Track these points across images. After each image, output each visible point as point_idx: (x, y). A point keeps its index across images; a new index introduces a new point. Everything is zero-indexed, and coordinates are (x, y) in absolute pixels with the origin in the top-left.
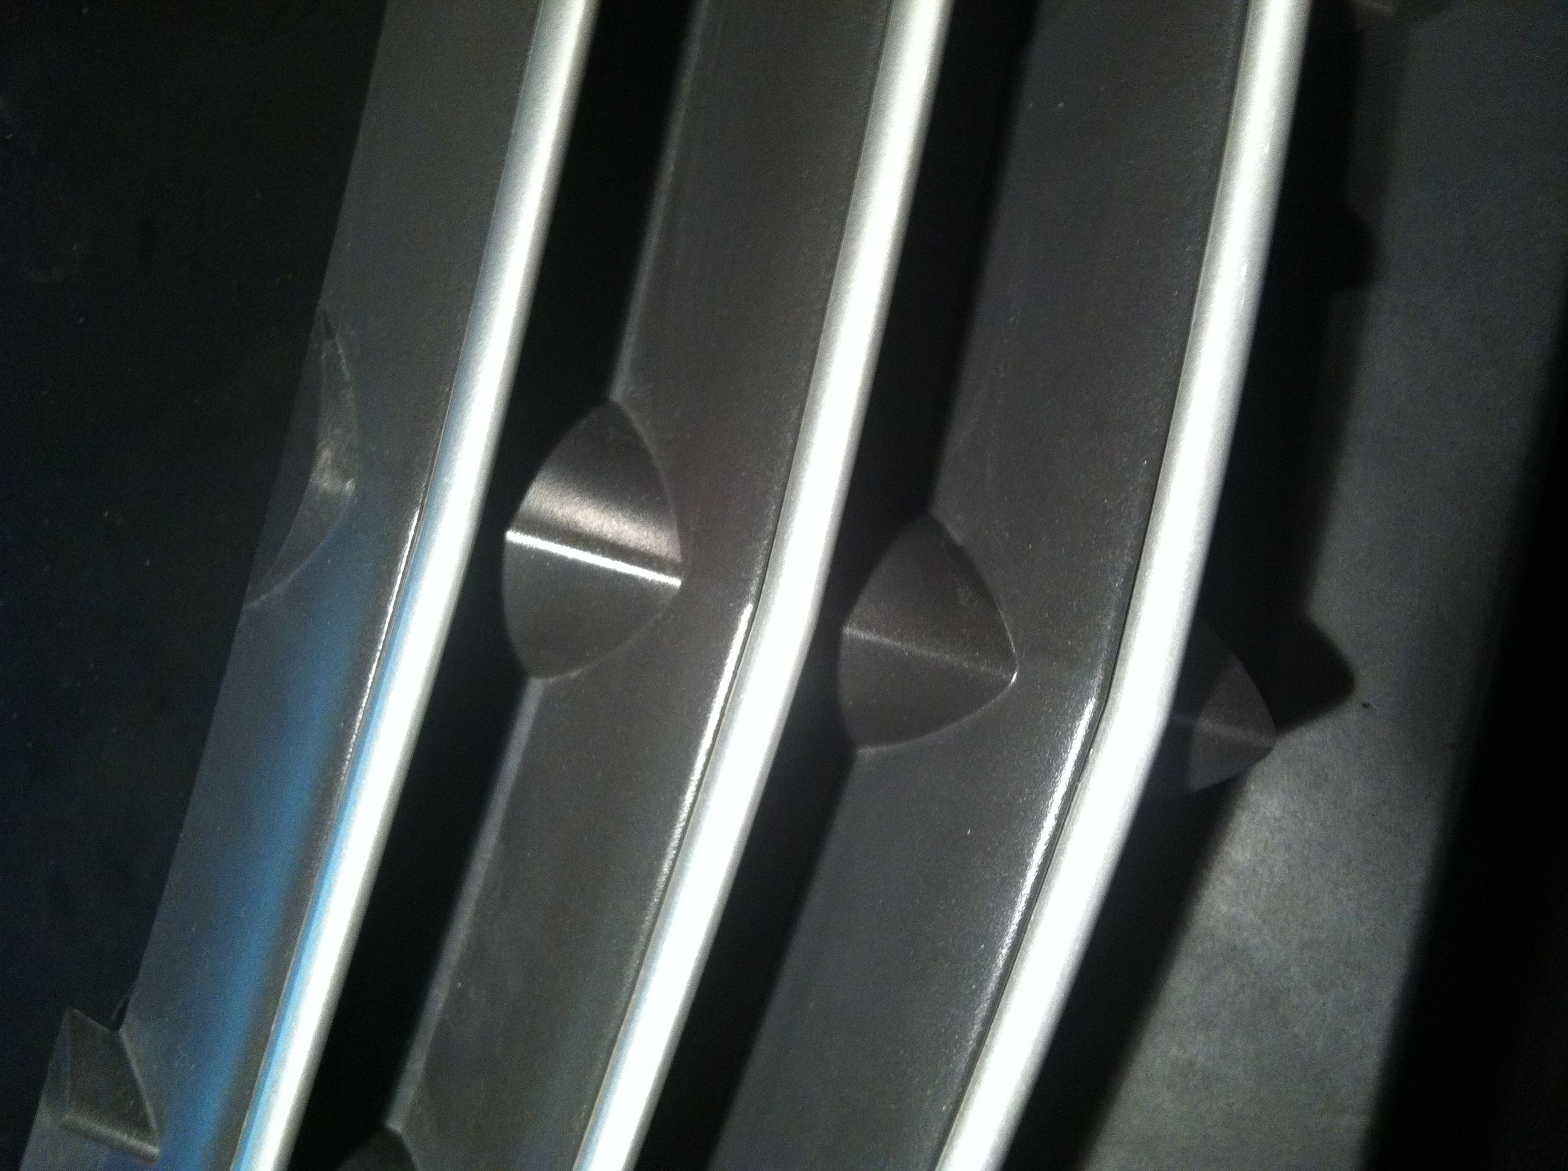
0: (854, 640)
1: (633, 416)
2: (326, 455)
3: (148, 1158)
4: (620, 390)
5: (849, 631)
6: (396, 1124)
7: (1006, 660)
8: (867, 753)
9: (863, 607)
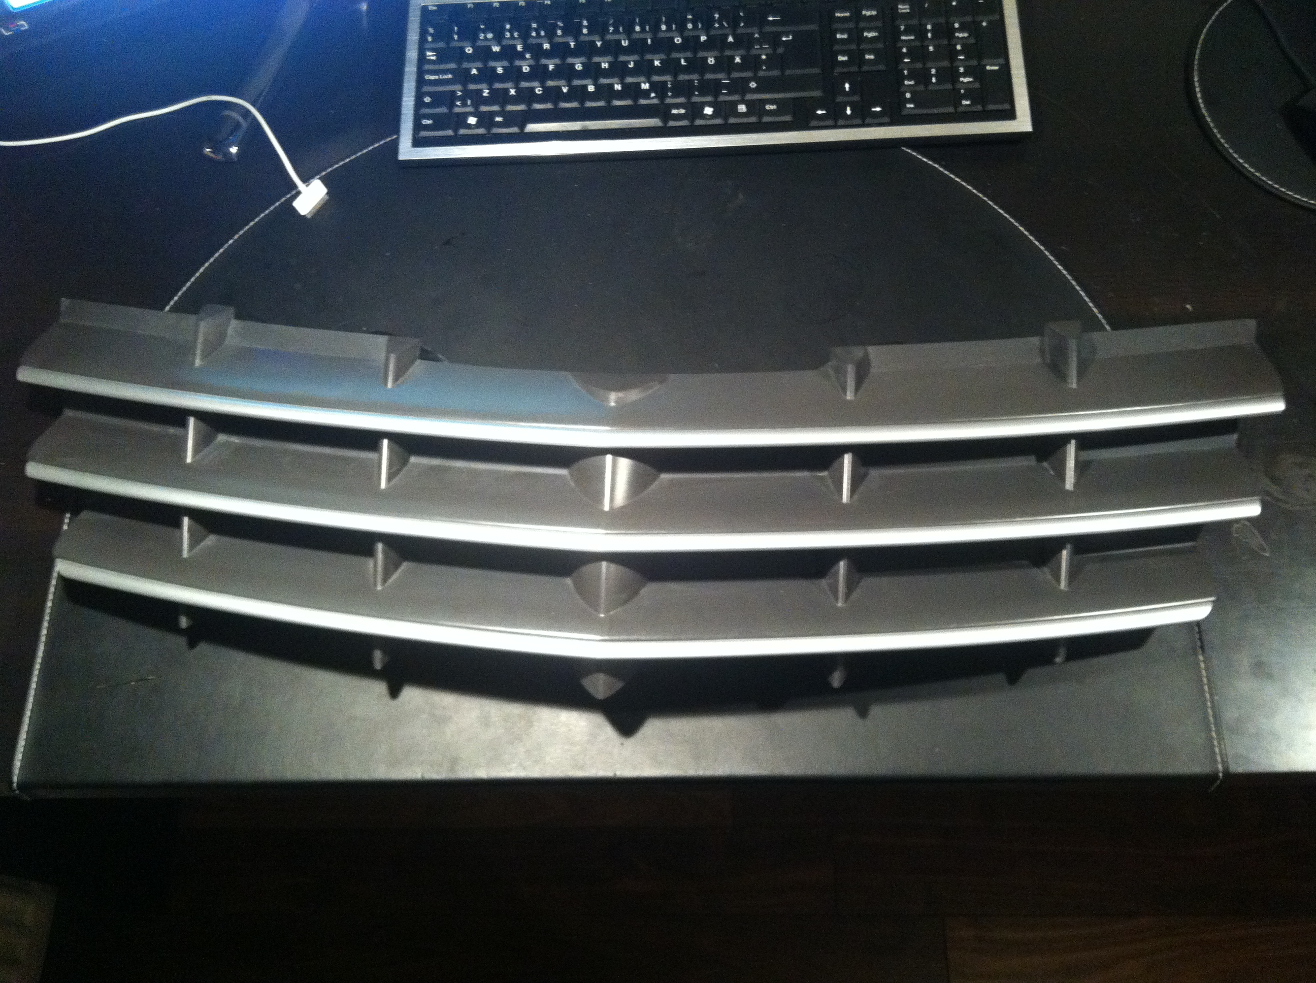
0: (601, 566)
1: (657, 483)
2: (621, 394)
3: (386, 383)
4: (665, 477)
5: (604, 564)
6: (413, 459)
7: (607, 611)
8: (568, 581)
9: (613, 566)
